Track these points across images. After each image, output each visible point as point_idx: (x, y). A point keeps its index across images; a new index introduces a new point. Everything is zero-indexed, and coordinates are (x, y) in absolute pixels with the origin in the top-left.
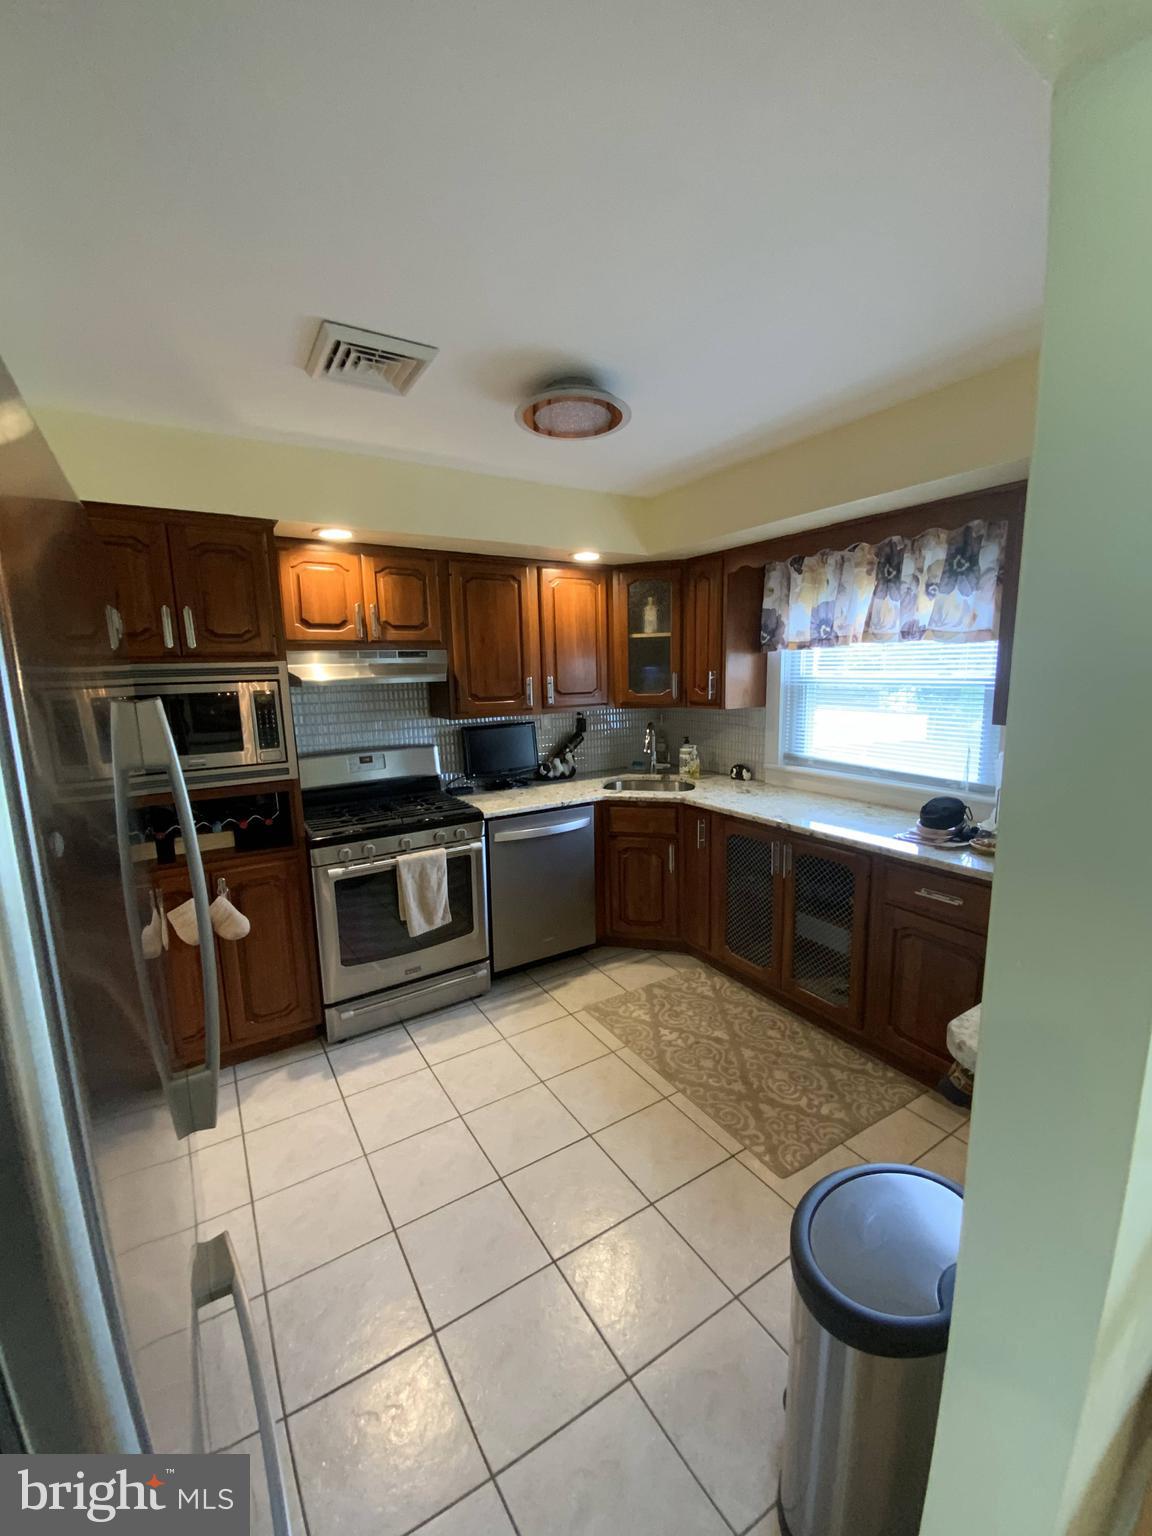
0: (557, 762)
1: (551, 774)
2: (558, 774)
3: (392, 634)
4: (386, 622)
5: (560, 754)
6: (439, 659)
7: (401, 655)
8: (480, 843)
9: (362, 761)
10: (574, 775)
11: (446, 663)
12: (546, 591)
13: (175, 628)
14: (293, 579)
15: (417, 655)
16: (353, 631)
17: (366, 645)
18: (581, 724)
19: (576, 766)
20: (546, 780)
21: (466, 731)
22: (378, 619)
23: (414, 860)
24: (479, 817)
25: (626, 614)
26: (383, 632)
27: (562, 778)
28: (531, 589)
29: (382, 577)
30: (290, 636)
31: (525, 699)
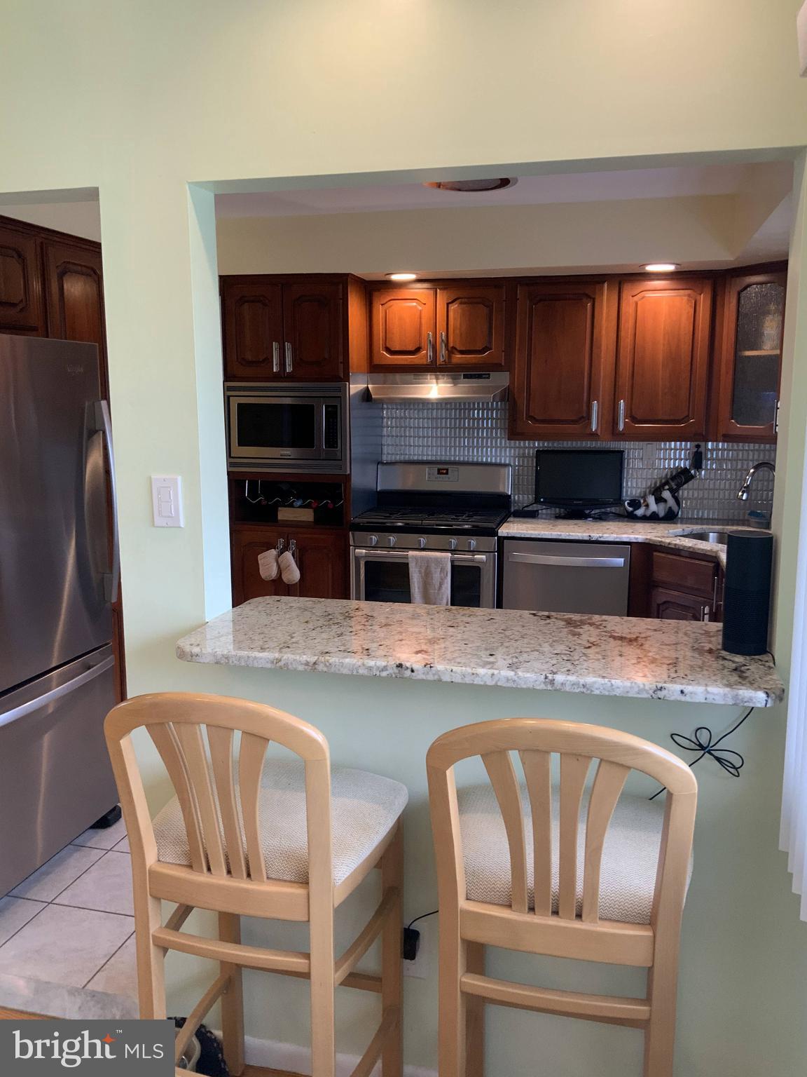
0: (651, 500)
1: (640, 512)
2: (648, 513)
3: (458, 358)
4: (453, 347)
5: (657, 492)
6: (501, 380)
7: (466, 377)
8: (484, 557)
9: (439, 472)
10: (670, 517)
11: (507, 384)
12: (627, 309)
13: (282, 358)
14: (381, 315)
15: (480, 377)
16: (425, 356)
17: (433, 368)
18: (698, 460)
19: (675, 508)
20: (632, 517)
21: (540, 454)
22: (447, 345)
23: (422, 557)
24: (493, 533)
25: (733, 326)
26: (450, 357)
27: (653, 518)
28: (608, 307)
29: (453, 307)
30: (376, 361)
31: (590, 423)
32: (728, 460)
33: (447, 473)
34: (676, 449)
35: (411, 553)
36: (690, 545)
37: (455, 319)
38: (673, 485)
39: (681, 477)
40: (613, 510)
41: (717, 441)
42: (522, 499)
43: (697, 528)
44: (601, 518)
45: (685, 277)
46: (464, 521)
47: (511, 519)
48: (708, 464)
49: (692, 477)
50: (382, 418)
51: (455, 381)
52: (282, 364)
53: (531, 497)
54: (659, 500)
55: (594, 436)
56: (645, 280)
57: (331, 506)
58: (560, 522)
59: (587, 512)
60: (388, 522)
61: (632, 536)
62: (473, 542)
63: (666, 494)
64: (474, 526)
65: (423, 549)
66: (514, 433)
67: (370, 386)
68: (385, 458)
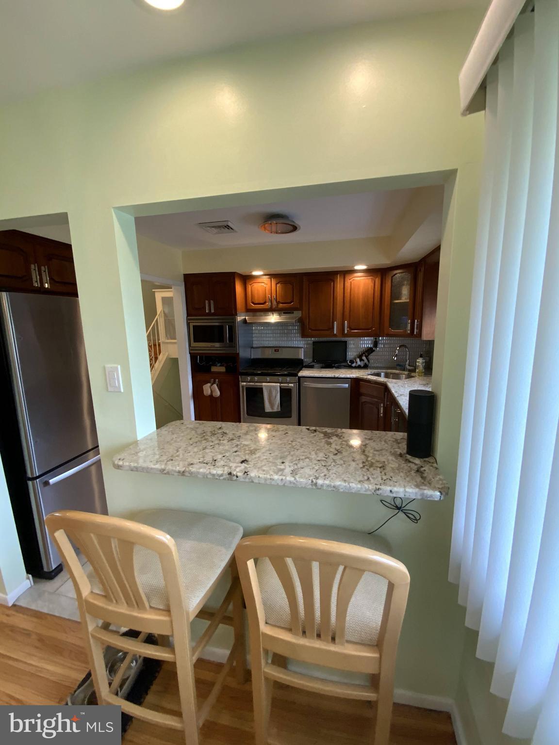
0: (358, 360)
1: (354, 365)
2: (357, 365)
3: (281, 305)
4: (279, 302)
5: (360, 357)
6: (298, 314)
7: (284, 313)
8: (293, 385)
9: (275, 351)
10: (366, 367)
11: (300, 316)
12: (348, 284)
13: (209, 307)
14: (250, 289)
15: (289, 313)
16: (268, 305)
17: (272, 310)
18: (376, 344)
19: (367, 363)
20: (350, 367)
21: (314, 343)
22: (276, 301)
23: (268, 386)
24: (296, 375)
25: (390, 291)
26: (277, 306)
27: (359, 367)
28: (340, 284)
29: (278, 285)
30: (249, 308)
31: (334, 330)
32: (387, 344)
33: (278, 351)
34: (367, 340)
35: (264, 384)
36: (375, 379)
37: (279, 291)
38: (367, 354)
39: (370, 351)
40: (343, 364)
41: (383, 337)
42: (308, 360)
43: (376, 371)
44: (338, 367)
45: (370, 272)
46: (285, 370)
47: (304, 369)
48: (380, 346)
49: (374, 351)
50: (253, 330)
51: (280, 315)
52: (210, 309)
53: (311, 360)
54: (361, 360)
55: (335, 336)
56: (354, 273)
57: (232, 366)
58: (323, 369)
59: (333, 365)
60: (255, 372)
61: (351, 375)
62: (288, 379)
63: (364, 358)
64: (289, 373)
65: (269, 382)
66: (304, 335)
67: (247, 318)
68: (254, 346)
